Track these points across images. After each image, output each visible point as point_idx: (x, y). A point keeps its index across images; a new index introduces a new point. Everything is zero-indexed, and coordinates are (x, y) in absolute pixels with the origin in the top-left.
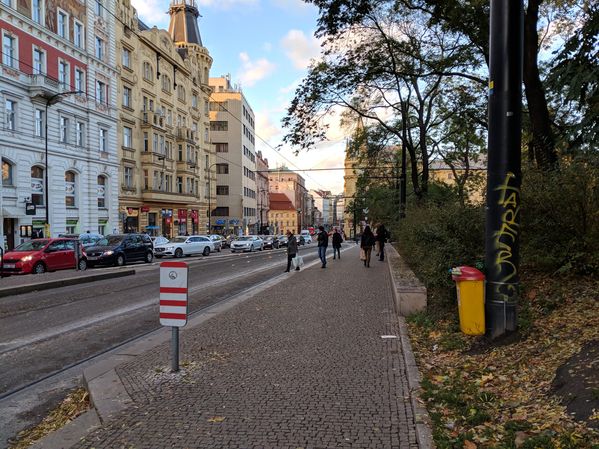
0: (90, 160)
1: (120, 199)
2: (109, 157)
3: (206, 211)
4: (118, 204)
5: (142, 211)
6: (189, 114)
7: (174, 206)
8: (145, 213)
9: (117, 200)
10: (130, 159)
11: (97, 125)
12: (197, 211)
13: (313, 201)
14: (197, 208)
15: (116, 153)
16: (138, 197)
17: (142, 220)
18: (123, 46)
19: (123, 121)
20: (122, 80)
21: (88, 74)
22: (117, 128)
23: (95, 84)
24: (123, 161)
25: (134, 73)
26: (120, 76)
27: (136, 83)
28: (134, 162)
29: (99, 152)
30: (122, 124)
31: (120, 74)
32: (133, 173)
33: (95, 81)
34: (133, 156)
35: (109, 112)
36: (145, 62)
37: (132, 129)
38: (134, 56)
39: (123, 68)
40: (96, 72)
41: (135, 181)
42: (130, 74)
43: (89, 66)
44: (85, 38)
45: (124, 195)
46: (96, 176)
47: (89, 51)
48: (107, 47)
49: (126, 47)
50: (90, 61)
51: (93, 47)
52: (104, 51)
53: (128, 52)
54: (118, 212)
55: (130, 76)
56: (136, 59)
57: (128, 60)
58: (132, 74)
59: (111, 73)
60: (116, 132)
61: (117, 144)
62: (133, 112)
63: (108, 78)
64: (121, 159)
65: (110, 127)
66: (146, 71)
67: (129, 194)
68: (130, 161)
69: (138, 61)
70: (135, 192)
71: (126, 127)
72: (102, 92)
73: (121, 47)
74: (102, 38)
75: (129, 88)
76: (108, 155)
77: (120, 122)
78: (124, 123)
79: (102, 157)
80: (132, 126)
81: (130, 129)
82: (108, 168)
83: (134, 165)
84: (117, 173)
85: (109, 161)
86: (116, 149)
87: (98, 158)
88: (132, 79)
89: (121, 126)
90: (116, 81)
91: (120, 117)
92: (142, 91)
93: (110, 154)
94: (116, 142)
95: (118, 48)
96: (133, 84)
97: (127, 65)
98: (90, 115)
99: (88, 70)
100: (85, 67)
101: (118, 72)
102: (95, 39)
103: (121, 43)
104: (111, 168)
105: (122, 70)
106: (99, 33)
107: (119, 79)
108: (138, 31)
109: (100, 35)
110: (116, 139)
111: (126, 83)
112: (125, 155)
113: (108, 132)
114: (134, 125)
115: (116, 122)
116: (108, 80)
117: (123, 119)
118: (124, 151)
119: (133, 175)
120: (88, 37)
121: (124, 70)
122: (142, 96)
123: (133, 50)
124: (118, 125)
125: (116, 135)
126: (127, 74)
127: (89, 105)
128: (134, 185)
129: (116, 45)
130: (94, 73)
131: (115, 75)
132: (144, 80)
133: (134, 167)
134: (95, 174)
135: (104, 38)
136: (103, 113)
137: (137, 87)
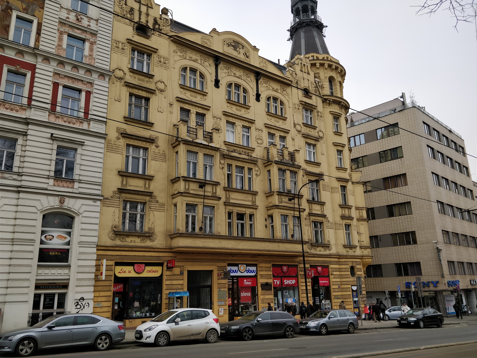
0: (20, 189)
1: (100, 248)
2: (76, 185)
4: (95, 257)
5: (168, 268)
6: (293, 132)
7: (261, 258)
9: (95, 250)
10: (142, 190)
11: (51, 142)
12: (326, 267)
14: (325, 262)
15: (100, 180)
16: (158, 246)
17: (168, 282)
18: (134, 46)
19: (123, 137)
20: (126, 86)
21: (36, 75)
22: (106, 146)
23: (51, 88)
24: (120, 192)
25: (156, 78)
26: (123, 81)
27: (162, 91)
28: (150, 194)
29: (48, 177)
30: (122, 142)
31: (120, 79)
32: (147, 210)
33: (50, 83)
34: (147, 186)
35: (89, 124)
36: (187, 68)
37: (149, 149)
38: (158, 59)
39: (131, 72)
40: (59, 74)
41: (151, 222)
42: (147, 79)
43: (41, 65)
44: (39, 33)
45: (118, 242)
46: (36, 213)
47: (41, 47)
48: (95, 47)
49: (140, 49)
50: (40, 59)
51: (56, 43)
52: (86, 52)
53: (149, 56)
54: (94, 270)
55: (147, 81)
56: (164, 63)
57: (148, 65)
58: (151, 80)
59: (95, 76)
60: (102, 151)
61: (104, 169)
62: (152, 126)
63: (88, 82)
64: (115, 189)
65: (82, 144)
66: (190, 77)
67: (134, 242)
68: (140, 193)
69: (168, 65)
70: (151, 238)
71: (134, 147)
72: (79, 100)
73: (128, 48)
74: (83, 36)
75: (145, 96)
76: (74, 182)
77: (118, 139)
78: (128, 140)
79: (59, 186)
80: (148, 144)
81: (146, 149)
82: (72, 201)
83: (152, 198)
84: (98, 209)
85: (74, 191)
86: (100, 175)
87: (45, 186)
88: (152, 87)
89: (120, 144)
90: (107, 86)
91: (117, 132)
92: (177, 101)
93: (80, 181)
94: (101, 165)
95: (118, 48)
96: (152, 92)
97: (145, 70)
98: (30, 127)
99: (37, 70)
100: (33, 68)
101: (116, 76)
102: (65, 37)
103: (128, 43)
104: (80, 202)
105: (128, 74)
106: (76, 30)
107: (118, 85)
108: (169, 31)
109: (77, 33)
110: (101, 160)
111: (136, 91)
112: (127, 184)
113: (79, 151)
114: (152, 143)
115: (105, 138)
116: (89, 85)
117: (123, 135)
118: (125, 179)
119: (147, 212)
120: (43, 31)
121: (131, 74)
122: (177, 107)
123: (156, 52)
124: (112, 142)
125: (102, 156)
126: (139, 79)
127: (32, 114)
128: (149, 228)
129: (115, 45)
130: (51, 74)
131: (107, 79)
132: (181, 88)
133: (150, 201)
134: (34, 210)
135: (88, 36)
136: (71, 125)
137: (163, 96)
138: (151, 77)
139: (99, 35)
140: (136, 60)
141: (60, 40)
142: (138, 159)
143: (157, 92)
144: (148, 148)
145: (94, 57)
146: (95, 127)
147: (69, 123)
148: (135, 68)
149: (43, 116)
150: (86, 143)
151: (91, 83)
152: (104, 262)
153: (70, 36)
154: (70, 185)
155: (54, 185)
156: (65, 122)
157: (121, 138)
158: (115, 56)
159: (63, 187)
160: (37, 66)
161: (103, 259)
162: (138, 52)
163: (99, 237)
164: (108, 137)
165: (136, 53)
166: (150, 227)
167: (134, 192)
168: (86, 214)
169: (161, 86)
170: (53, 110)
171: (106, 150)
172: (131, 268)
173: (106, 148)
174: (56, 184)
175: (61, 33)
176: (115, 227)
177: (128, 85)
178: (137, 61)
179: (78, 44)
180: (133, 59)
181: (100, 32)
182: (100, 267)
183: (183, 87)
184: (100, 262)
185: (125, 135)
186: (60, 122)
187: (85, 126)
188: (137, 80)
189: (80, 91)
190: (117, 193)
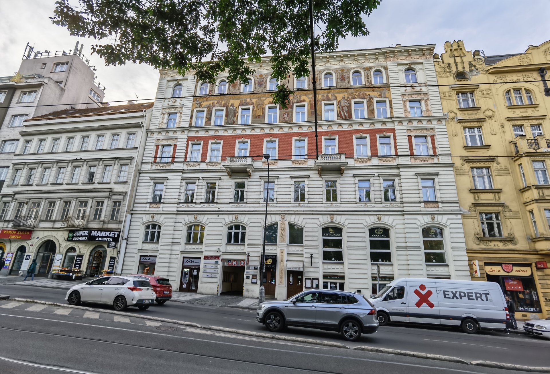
0: (404, 213)
1: (469, 251)
2: (440, 205)
9: (465, 253)
10: (494, 201)
11: (416, 177)
15: (457, 199)
16: (522, 249)
17: (542, 282)
18: (458, 91)
19: (467, 162)
20: (459, 122)
21: (397, 135)
22: (455, 172)
23: (407, 140)
24: (475, 206)
25: (483, 109)
26: (456, 120)
27: (490, 117)
28: (502, 205)
29: (420, 202)
30: (467, 166)
31: (453, 119)
32: (502, 218)
33: (406, 137)
34: (497, 198)
35: (438, 159)
36: (510, 90)
37: (492, 167)
38: (481, 93)
39: (460, 111)
40: (410, 130)
41: (509, 228)
42: (476, 112)
43: (398, 127)
44: (391, 107)
45: (483, 246)
46: (418, 228)
47: (395, 116)
48: (429, 102)
49: (463, 90)
50: (396, 123)
51: (403, 110)
52: (424, 108)
53: (472, 93)
54: (468, 268)
55: (476, 114)
56: (487, 94)
57: (473, 100)
58: (479, 111)
59: (434, 122)
60: (453, 176)
61: (457, 189)
62: (489, 148)
63: (431, 129)
64: (470, 204)
65: (437, 174)
66: (516, 97)
67: (497, 245)
68: (493, 205)
69: (491, 94)
70: (513, 242)
71: (477, 168)
72: (427, 143)
73: (454, 93)
74: (419, 98)
75: (477, 125)
76: (438, 203)
77: (463, 164)
78: (471, 164)
79: (428, 207)
80: (489, 163)
81: (488, 168)
82: (440, 217)
83: (504, 208)
84: (461, 221)
85: (440, 210)
86: (456, 195)
87: (419, 209)
88: (481, 116)
89: (465, 168)
90: (445, 127)
91: (461, 159)
92: (508, 120)
93: (442, 202)
94: (455, 187)
95: (446, 96)
96: (482, 120)
97: (471, 106)
98: (401, 170)
99: (396, 132)
100: (393, 131)
101: (450, 118)
102: (408, 103)
103: (453, 90)
104: (446, 217)
105: (458, 113)
106: (413, 96)
107: (453, 123)
108: (485, 67)
109: (415, 97)
110: (454, 184)
111: (468, 124)
112: (479, 199)
113: (437, 180)
114: (493, 162)
115: (452, 166)
116: (431, 130)
117: (466, 161)
118: (476, 194)
119: (503, 220)
120: (393, 105)
121: (461, 112)
122: (508, 126)
123: (477, 88)
124: (459, 168)
125: (453, 180)
126: (468, 114)
127: (400, 161)
128: (508, 234)
129: (443, 95)
130: (405, 131)
131: (443, 122)
132: (509, 109)
133: (503, 211)
134: (415, 226)
135: (422, 97)
136: (426, 162)
137: (493, 121)
138: (478, 109)
139: (429, 93)
140: (461, 100)
141: (405, 106)
142: (483, 177)
143: (487, 119)
144: (490, 167)
145: (430, 109)
146: (443, 160)
147: (424, 161)
148: (462, 106)
149: (407, 161)
150: (441, 173)
151: (432, 129)
152: (476, 262)
153: (410, 101)
154: (435, 206)
155: (425, 207)
156: (421, 161)
157: (465, 164)
158: (445, 103)
159: (431, 207)
160: (396, 129)
161: (474, 260)
162: (462, 94)
163: (466, 243)
164: (455, 165)
165: (460, 95)
166: (509, 232)
167: (487, 205)
168: (452, 226)
169: (489, 113)
170: (412, 155)
171: (455, 176)
172: (499, 268)
173: (455, 174)
174: (426, 206)
175: (404, 102)
176: (478, 235)
177: (460, 121)
178: (463, 101)
179: (417, 104)
180: (459, 101)
181: (430, 91)
182: (473, 267)
183: (511, 107)
184: (472, 262)
185: (468, 160)
186: (418, 162)
187: (436, 161)
188: (466, 115)
189: (425, 137)
190: (472, 207)
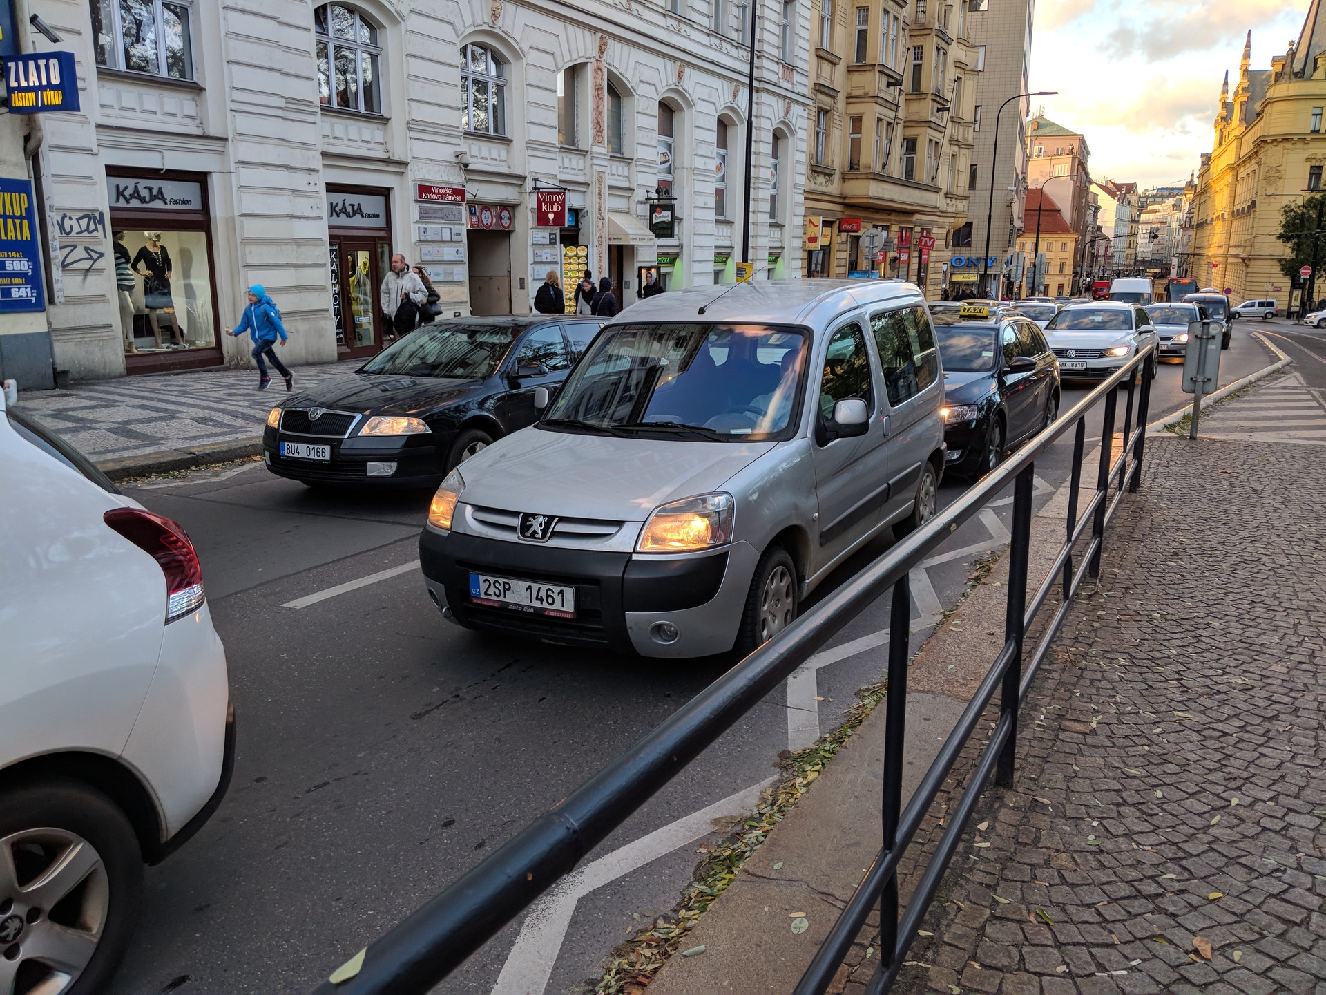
0: (762, 85)
1: (807, 195)
2: (796, 76)
3: (944, 231)
4: (803, 211)
5: (840, 231)
7: (893, 217)
8: (844, 235)
9: (803, 199)
10: (830, 84)
12: (929, 231)
13: (1097, 209)
14: (931, 223)
15: (806, 67)
16: (835, 192)
17: (838, 255)
28: (834, 94)
29: (777, 61)
32: (831, 125)
34: (833, 76)
41: (833, 147)
46: (771, 131)
60: (810, 4)
64: (812, 84)
67: (822, 184)
68: (827, 91)
70: (832, 178)
76: (794, 71)
82: (793, 109)
83: (835, 102)
84: (806, 124)
85: (794, 90)
87: (775, 79)
93: (797, 70)
104: (796, 110)
112: (820, 73)
118: (819, 62)
119: (831, 130)
133: (833, 109)
134: (770, 125)
154: (791, 77)
155: (782, 78)
166: (831, 158)
168: (799, 133)
174: (783, 74)
176: (810, 157)
190: (814, 91)
